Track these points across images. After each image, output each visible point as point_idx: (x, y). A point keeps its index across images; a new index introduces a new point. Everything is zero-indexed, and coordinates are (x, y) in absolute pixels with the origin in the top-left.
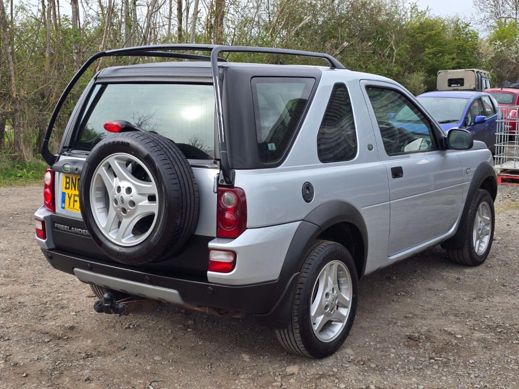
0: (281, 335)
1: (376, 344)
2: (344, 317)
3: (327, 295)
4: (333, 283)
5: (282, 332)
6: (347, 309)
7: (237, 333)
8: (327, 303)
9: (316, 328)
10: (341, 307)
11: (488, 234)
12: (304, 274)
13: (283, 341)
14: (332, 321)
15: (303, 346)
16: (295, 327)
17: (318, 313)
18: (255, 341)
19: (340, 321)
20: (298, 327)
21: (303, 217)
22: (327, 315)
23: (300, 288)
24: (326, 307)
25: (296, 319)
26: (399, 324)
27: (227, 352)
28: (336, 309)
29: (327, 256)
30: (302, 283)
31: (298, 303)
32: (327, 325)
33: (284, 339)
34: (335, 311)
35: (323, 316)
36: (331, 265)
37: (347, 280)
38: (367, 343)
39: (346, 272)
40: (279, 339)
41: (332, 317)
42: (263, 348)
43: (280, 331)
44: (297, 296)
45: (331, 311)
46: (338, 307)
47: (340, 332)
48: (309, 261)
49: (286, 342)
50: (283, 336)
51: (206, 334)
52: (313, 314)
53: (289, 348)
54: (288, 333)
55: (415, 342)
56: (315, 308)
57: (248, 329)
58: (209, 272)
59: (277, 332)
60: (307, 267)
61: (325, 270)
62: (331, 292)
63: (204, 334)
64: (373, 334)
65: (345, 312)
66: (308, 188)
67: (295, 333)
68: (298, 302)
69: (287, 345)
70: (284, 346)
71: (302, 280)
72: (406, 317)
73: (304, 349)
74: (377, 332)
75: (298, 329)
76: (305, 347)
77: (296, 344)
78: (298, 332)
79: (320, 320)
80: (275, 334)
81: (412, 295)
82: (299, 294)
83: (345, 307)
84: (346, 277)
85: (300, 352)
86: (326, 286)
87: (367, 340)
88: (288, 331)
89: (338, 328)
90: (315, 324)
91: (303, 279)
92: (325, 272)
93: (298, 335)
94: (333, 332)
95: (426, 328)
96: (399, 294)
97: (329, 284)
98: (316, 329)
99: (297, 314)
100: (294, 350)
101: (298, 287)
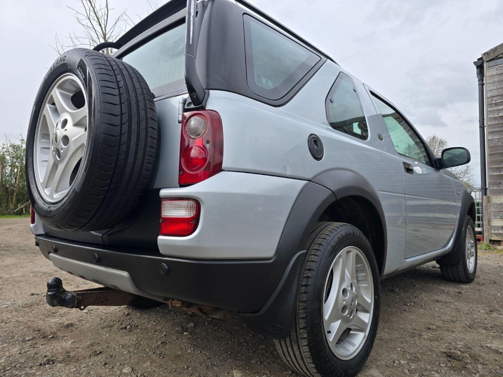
0: (282, 347)
1: (408, 363)
2: (365, 324)
3: (344, 291)
4: (351, 277)
5: (283, 343)
6: (369, 314)
7: (236, 340)
8: (344, 303)
9: (331, 338)
10: (360, 311)
11: (473, 256)
12: (313, 258)
13: (285, 355)
14: (350, 330)
15: (314, 366)
16: (301, 336)
17: (333, 318)
18: (255, 352)
19: (362, 330)
20: (306, 336)
21: (310, 176)
22: (346, 320)
23: (308, 277)
24: (344, 308)
25: (302, 323)
26: (426, 337)
27: (216, 366)
28: (355, 313)
29: (344, 237)
30: (310, 270)
31: (305, 299)
32: (345, 335)
33: (287, 354)
34: (354, 315)
35: (340, 321)
36: (348, 252)
37: (366, 276)
38: (397, 362)
39: (366, 265)
40: (280, 352)
41: (351, 324)
42: (261, 363)
43: (280, 341)
44: (304, 288)
45: (350, 316)
46: (357, 310)
47: (362, 345)
48: (319, 241)
49: (289, 358)
50: (285, 350)
51: (201, 340)
52: (326, 317)
53: (293, 366)
54: (292, 346)
55: (459, 362)
56: (329, 309)
57: (251, 335)
58: (160, 237)
59: (276, 342)
60: (316, 248)
61: (340, 256)
62: (349, 288)
63: (199, 340)
64: (399, 349)
65: (366, 318)
66: (315, 142)
67: (301, 346)
68: (304, 297)
69: (291, 363)
70: (287, 363)
71: (310, 265)
72: (429, 328)
73: (314, 371)
74: (402, 345)
75: (306, 340)
76: (316, 368)
77: (304, 362)
78: (306, 344)
79: (335, 327)
80: (274, 345)
81: (422, 305)
82: (306, 286)
83: (367, 311)
84: (366, 272)
85: (308, 373)
86: (342, 280)
87: (395, 357)
88: (291, 342)
89: (359, 340)
90: (329, 332)
91: (312, 264)
92: (341, 261)
93: (306, 349)
94: (353, 345)
95: (462, 343)
96: (409, 304)
97: (346, 278)
98: (331, 340)
99: (304, 315)
100: (301, 370)
101: (305, 276)
